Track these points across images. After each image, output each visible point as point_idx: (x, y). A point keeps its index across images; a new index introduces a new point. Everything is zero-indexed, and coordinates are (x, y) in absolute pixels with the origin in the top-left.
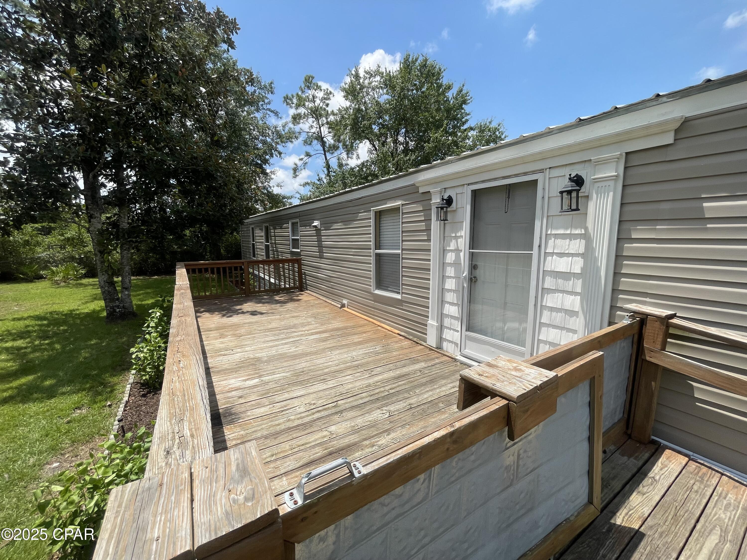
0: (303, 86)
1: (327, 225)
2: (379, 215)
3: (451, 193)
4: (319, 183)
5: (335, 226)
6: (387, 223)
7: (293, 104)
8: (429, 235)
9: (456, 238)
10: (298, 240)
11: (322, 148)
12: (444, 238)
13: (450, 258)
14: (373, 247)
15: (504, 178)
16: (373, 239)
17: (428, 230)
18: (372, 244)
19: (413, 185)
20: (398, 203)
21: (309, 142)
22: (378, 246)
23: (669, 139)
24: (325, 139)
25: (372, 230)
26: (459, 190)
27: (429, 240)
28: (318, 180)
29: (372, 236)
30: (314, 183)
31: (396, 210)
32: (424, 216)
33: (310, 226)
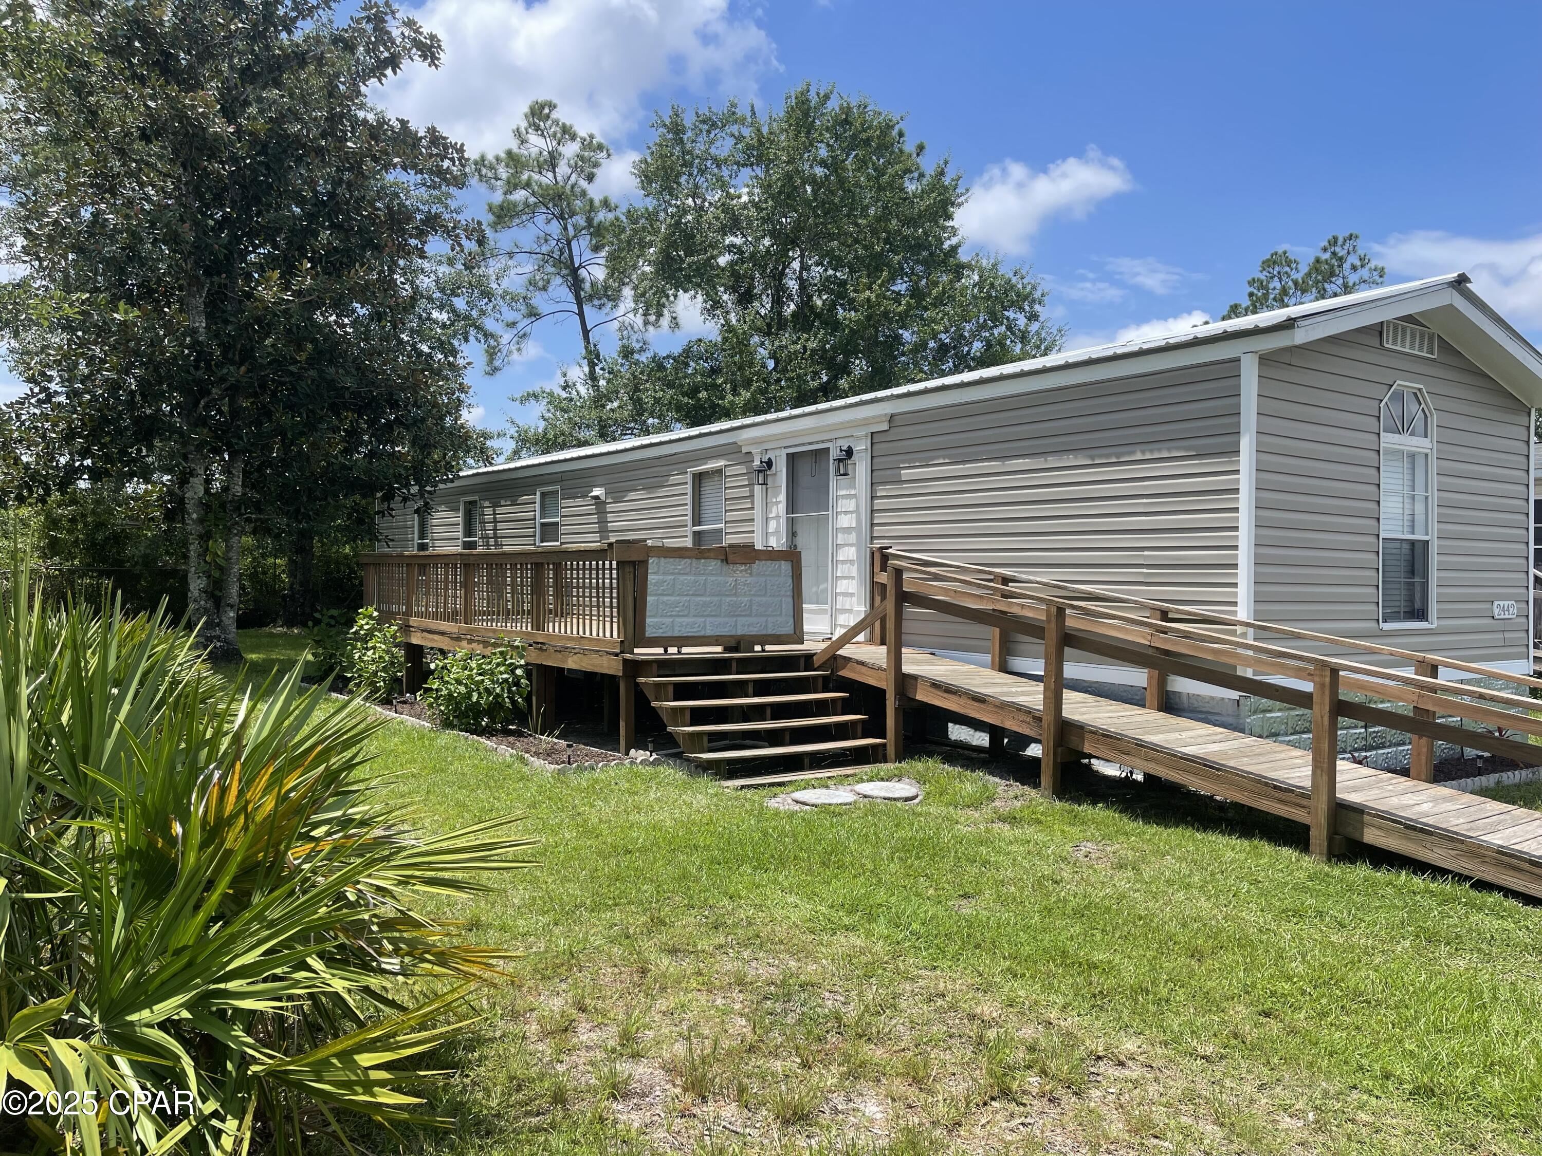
0: (523, 124)
1: (617, 494)
2: (699, 478)
3: (771, 455)
4: (564, 395)
5: (632, 495)
6: (708, 488)
7: (497, 179)
8: (753, 503)
9: (777, 503)
10: (556, 524)
11: (571, 297)
12: (767, 505)
13: (772, 525)
14: (689, 523)
15: (810, 444)
16: (689, 512)
17: (752, 496)
18: (689, 519)
19: (735, 443)
20: (721, 463)
21: (541, 284)
22: (697, 521)
23: (885, 427)
24: (583, 273)
25: (688, 499)
26: (777, 452)
27: (753, 508)
28: (564, 388)
29: (689, 508)
30: (551, 394)
31: (719, 471)
32: (749, 479)
33: (585, 496)
